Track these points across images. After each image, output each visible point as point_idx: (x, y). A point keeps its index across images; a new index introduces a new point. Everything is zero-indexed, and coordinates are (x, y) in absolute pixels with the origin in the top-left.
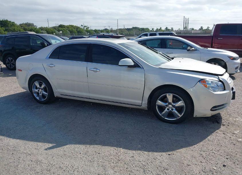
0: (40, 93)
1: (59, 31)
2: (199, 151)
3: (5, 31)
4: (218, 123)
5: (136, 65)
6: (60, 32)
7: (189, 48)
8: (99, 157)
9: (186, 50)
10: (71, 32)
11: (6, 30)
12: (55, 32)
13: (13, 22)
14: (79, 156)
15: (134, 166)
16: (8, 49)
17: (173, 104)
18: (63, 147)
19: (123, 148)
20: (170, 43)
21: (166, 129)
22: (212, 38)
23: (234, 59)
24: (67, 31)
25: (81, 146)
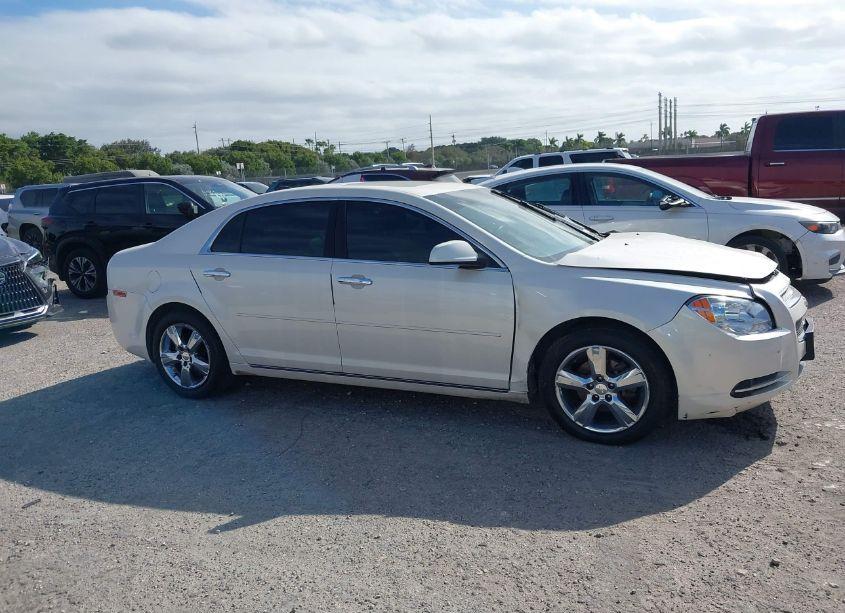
0: (186, 363)
1: (233, 162)
2: (695, 524)
3: (54, 172)
4: (764, 438)
5: (486, 261)
6: (238, 165)
7: (665, 200)
8: (376, 549)
9: (657, 209)
10: (275, 165)
11: (58, 169)
12: (219, 168)
13: (81, 142)
14: (315, 547)
15: (485, 570)
16: (74, 229)
17: (608, 379)
18: (265, 523)
19: (452, 522)
20: (608, 187)
21: (591, 461)
22: (748, 163)
23: (823, 229)
24: (261, 161)
25: (320, 518)
